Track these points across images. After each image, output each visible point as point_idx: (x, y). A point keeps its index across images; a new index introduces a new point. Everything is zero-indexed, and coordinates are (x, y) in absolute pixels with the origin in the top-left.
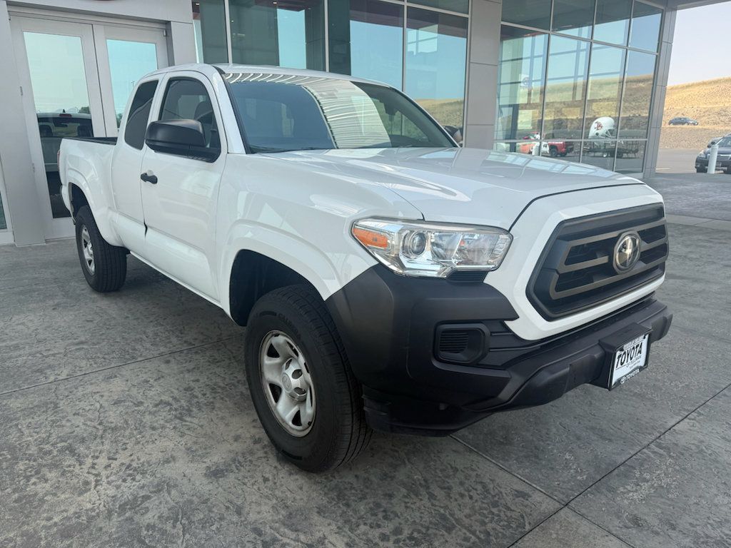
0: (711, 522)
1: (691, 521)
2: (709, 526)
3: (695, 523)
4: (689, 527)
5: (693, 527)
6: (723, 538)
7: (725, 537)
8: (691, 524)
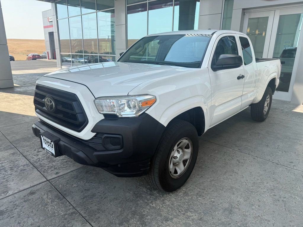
0: (21, 212)
1: (25, 207)
2: (20, 211)
3: (23, 208)
4: (23, 205)
5: (22, 206)
6: (13, 212)
7: (12, 213)
8: (24, 206)
